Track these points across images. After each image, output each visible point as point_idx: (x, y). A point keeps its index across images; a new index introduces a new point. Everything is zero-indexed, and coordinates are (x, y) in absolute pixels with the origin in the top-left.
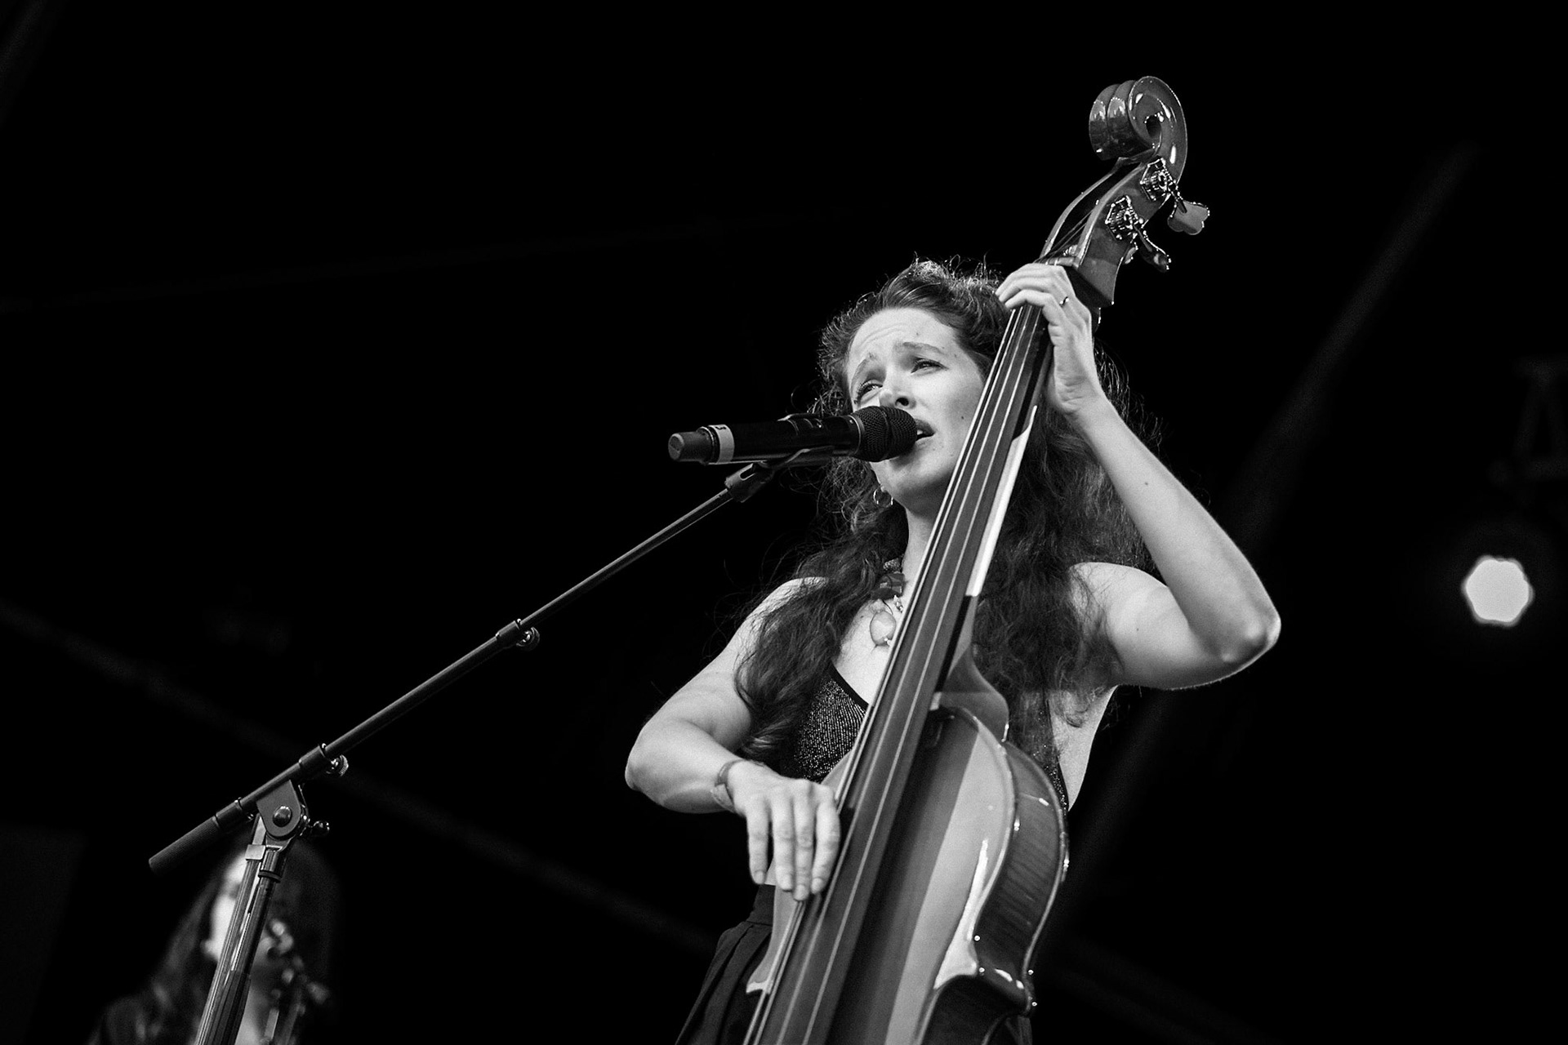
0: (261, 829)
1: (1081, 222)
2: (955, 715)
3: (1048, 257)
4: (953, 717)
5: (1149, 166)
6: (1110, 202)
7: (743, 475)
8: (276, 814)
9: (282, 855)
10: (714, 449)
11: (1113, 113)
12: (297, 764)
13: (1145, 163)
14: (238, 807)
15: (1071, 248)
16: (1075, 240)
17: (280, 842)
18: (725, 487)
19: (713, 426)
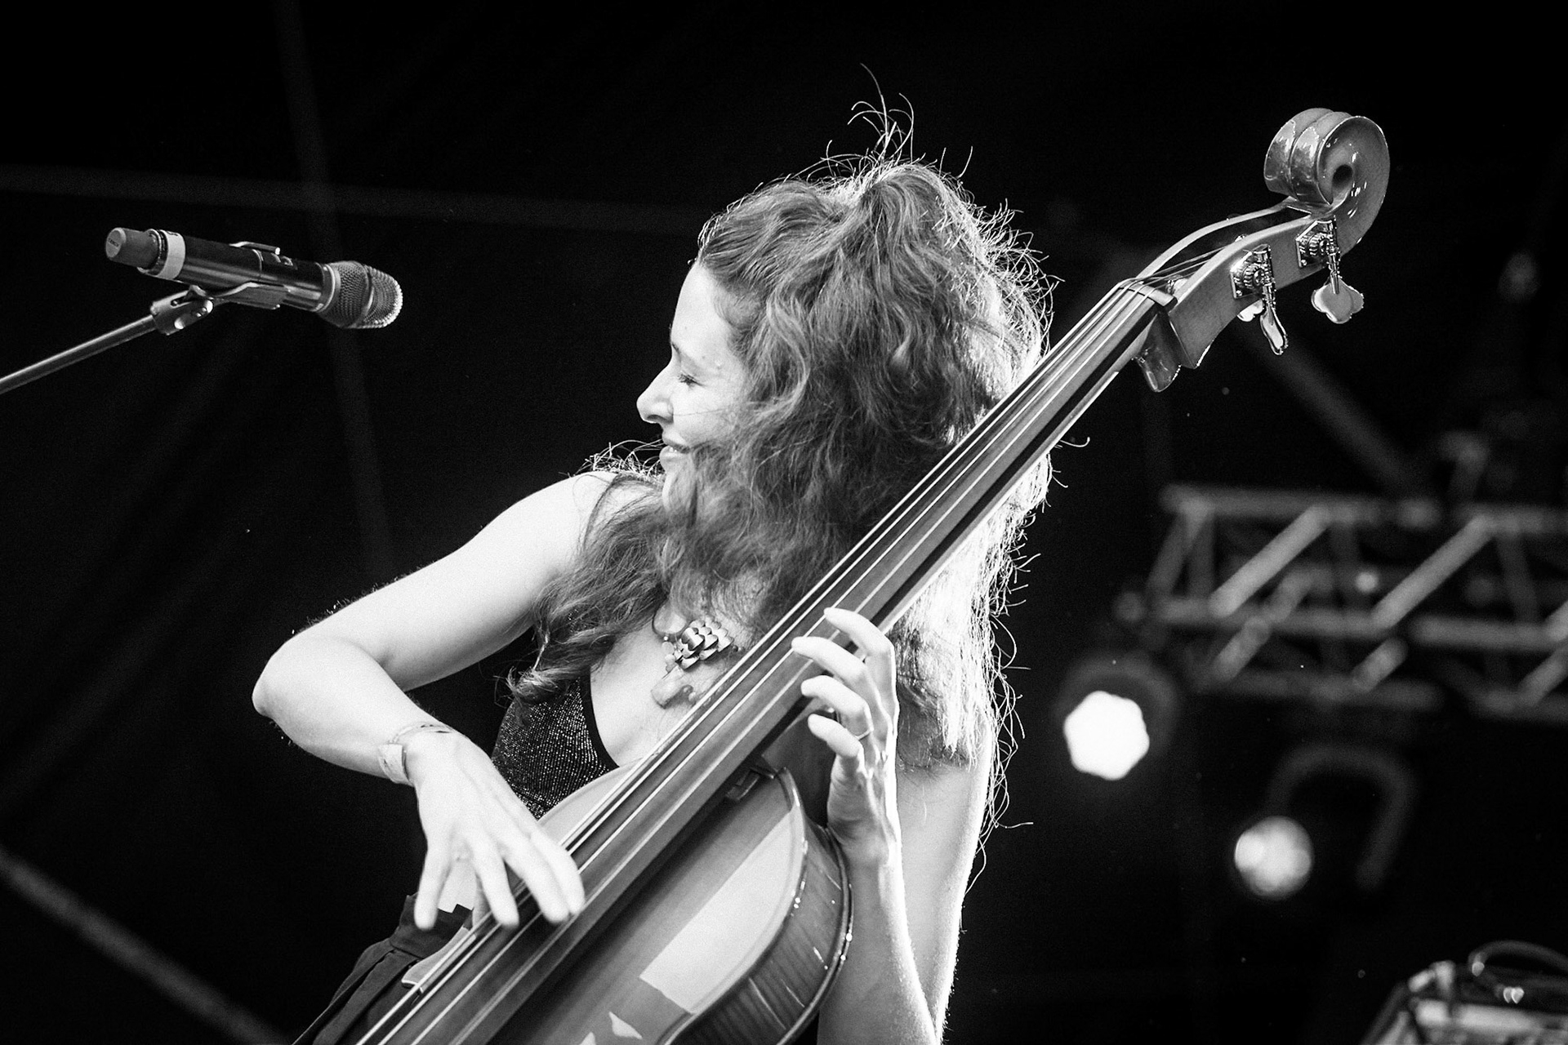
1: (1204, 256)
3: (1146, 281)
5: (1316, 223)
6: (1249, 248)
7: (179, 300)
10: (159, 257)
11: (1301, 144)
13: (1313, 217)
15: (1179, 281)
16: (1187, 275)
19: (164, 232)
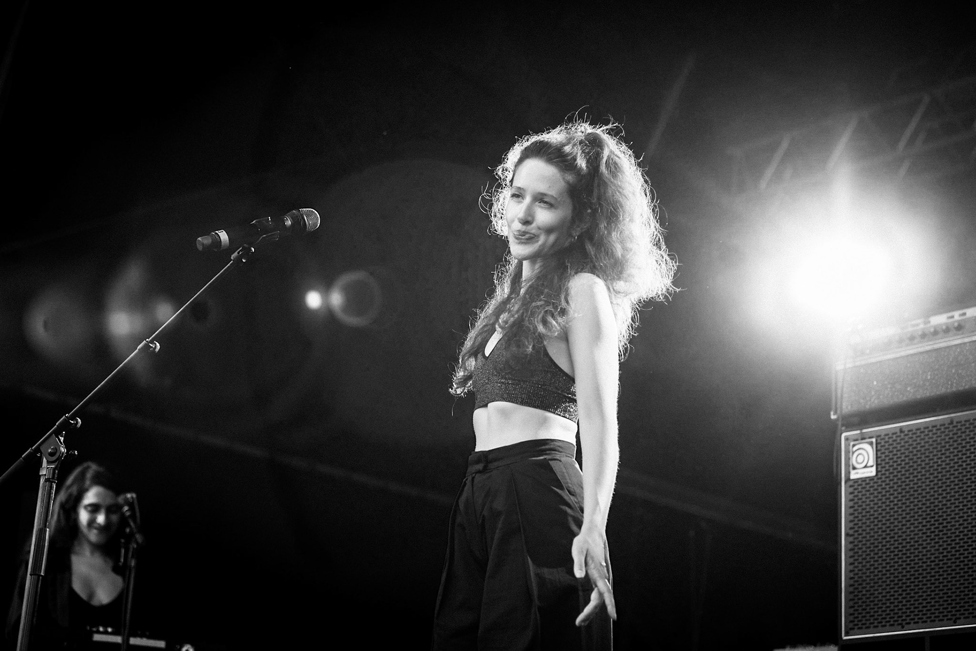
0: (45, 460)
7: (238, 253)
8: (50, 451)
9: (54, 469)
10: (218, 241)
12: (56, 426)
14: (32, 451)
17: (54, 464)
18: (232, 260)
19: (217, 232)
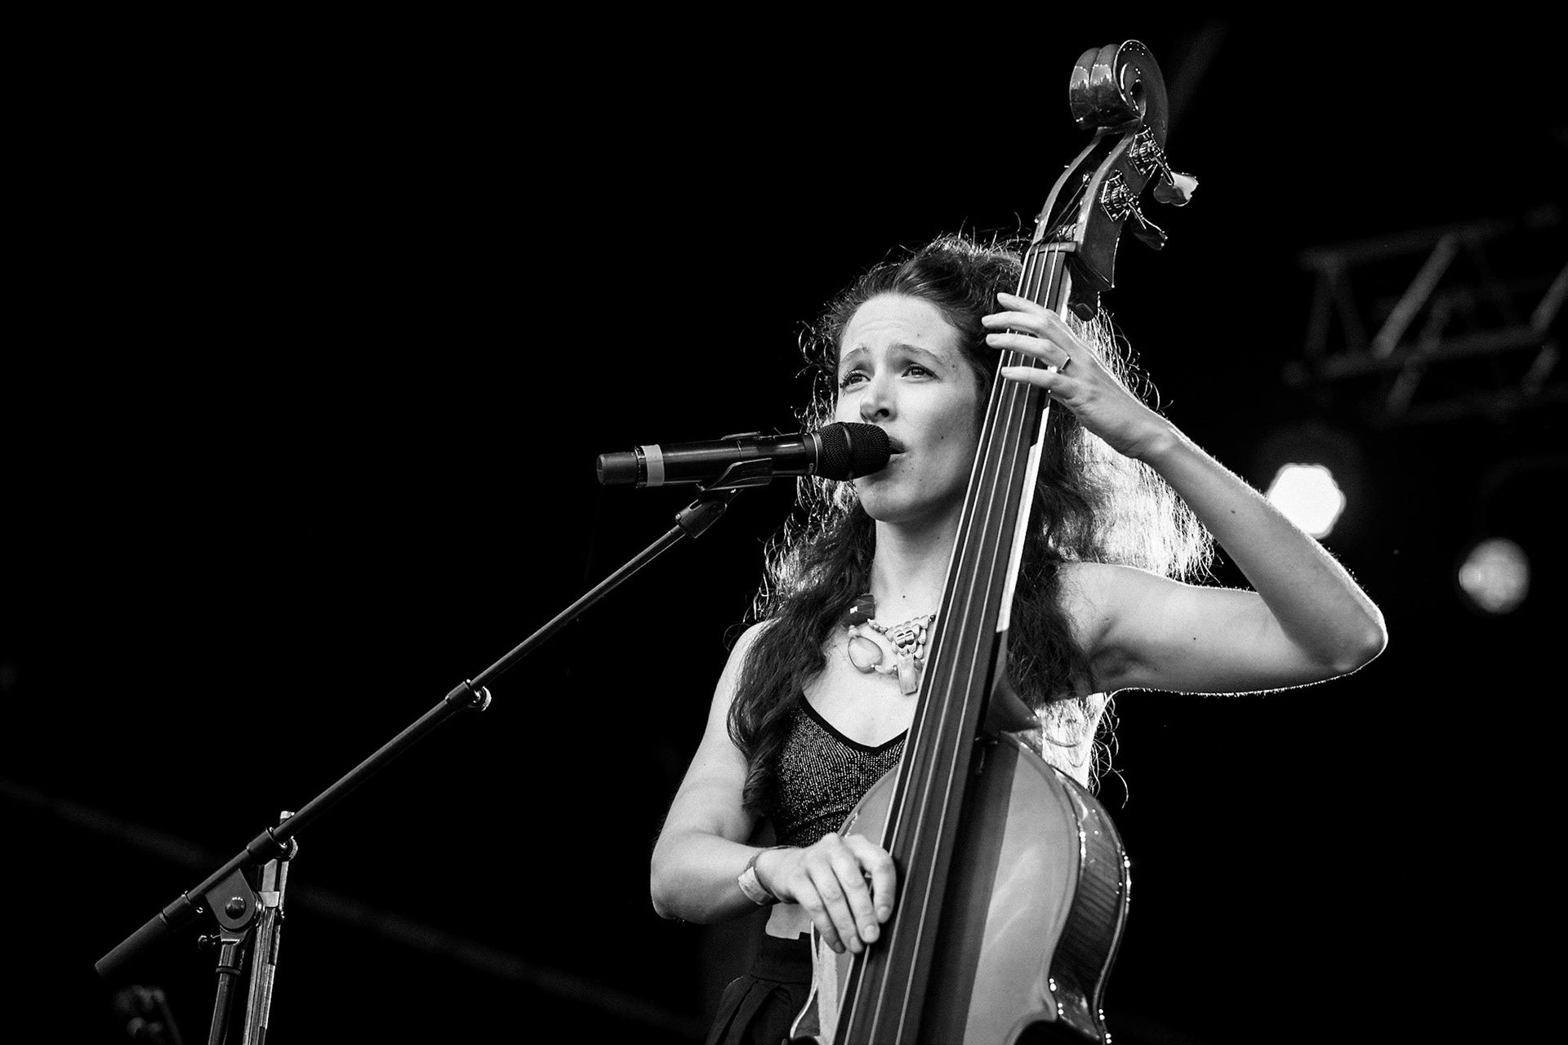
2: (999, 741)
3: (1041, 241)
4: (996, 742)
6: (1104, 179)
8: (229, 906)
11: (1096, 80)
12: (244, 853)
14: (187, 901)
16: (1072, 219)
